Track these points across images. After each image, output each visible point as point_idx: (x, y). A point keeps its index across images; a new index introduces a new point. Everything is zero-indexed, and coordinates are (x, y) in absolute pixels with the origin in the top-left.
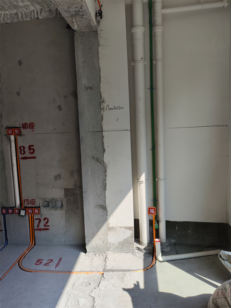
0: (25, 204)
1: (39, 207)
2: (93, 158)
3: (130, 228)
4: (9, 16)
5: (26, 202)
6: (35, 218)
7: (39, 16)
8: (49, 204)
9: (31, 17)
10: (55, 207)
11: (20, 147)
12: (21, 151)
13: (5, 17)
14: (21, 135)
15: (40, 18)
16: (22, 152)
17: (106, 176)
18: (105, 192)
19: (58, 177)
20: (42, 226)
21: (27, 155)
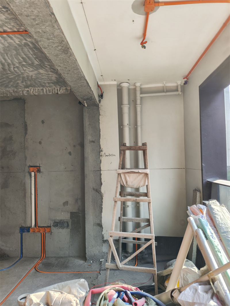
1: (50, 227)
2: (94, 189)
4: (37, 91)
6: (46, 235)
7: (58, 92)
8: (58, 224)
9: (53, 92)
10: (62, 227)
13: (34, 90)
14: (40, 172)
15: (59, 93)
17: (102, 202)
18: (101, 214)
19: (66, 203)
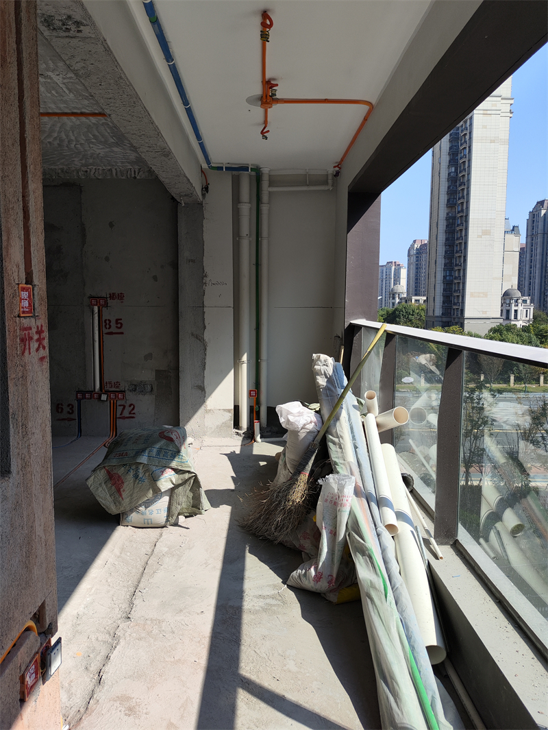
0: (108, 388)
1: (124, 391)
2: (193, 335)
3: (229, 411)
5: (108, 385)
6: (118, 404)
7: (136, 176)
8: (137, 388)
9: (127, 176)
10: (143, 392)
11: (106, 320)
12: (106, 325)
13: (96, 172)
14: (107, 306)
15: (138, 178)
16: (108, 326)
17: (205, 354)
19: (148, 357)
20: (126, 414)
21: (113, 329)
